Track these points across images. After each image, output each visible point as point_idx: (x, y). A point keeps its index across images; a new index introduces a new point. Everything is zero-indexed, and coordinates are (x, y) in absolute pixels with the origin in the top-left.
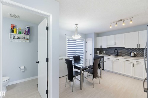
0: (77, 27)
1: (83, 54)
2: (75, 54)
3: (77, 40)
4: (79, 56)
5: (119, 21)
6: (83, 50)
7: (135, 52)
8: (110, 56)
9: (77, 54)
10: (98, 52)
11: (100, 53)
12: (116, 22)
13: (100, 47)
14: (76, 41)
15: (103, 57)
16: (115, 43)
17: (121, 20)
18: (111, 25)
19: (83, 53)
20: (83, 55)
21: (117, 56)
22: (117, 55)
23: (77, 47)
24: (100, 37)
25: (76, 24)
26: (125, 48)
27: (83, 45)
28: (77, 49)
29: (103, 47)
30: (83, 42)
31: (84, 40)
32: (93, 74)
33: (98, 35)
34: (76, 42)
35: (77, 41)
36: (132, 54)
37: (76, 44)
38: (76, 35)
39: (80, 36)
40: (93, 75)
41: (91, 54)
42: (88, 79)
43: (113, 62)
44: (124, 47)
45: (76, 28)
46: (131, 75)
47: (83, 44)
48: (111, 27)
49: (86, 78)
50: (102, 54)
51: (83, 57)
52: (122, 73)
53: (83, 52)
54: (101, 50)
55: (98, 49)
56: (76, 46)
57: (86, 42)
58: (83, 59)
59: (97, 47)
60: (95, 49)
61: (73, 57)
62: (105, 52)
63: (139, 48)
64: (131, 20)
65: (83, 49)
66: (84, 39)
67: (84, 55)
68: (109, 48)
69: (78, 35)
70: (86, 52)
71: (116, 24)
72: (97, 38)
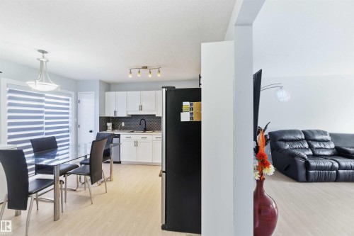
0: (44, 60)
1: (68, 131)
2: (40, 134)
4: (54, 138)
5: (143, 68)
6: (67, 122)
9: (46, 134)
10: (109, 125)
11: (114, 128)
12: (139, 68)
13: (112, 115)
15: (118, 136)
16: (141, 108)
17: (146, 68)
18: (131, 73)
19: (67, 129)
21: (144, 132)
22: (145, 130)
24: (114, 93)
25: (43, 52)
26: (156, 116)
27: (68, 109)
29: (119, 115)
30: (68, 100)
31: (70, 95)
32: (90, 174)
33: (109, 86)
34: (44, 98)
35: (47, 97)
37: (44, 104)
38: (42, 81)
39: (57, 86)
40: (91, 178)
41: (91, 131)
43: (136, 144)
44: (154, 115)
45: (42, 62)
47: (68, 104)
48: (130, 76)
50: (117, 129)
51: (68, 140)
53: (68, 127)
54: (116, 121)
55: (109, 118)
56: (43, 109)
57: (77, 102)
58: (68, 145)
59: (107, 115)
60: (100, 118)
61: (30, 144)
62: (123, 124)
64: (159, 71)
65: (67, 118)
66: (73, 93)
67: (72, 135)
68: (132, 115)
69: (47, 81)
70: (78, 126)
71: (139, 72)
72: (106, 93)
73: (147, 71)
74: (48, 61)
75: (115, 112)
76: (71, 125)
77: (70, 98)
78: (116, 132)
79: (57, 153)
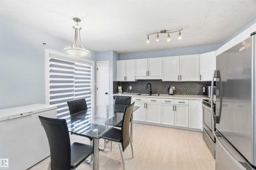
0: (78, 27)
1: (90, 93)
2: (72, 95)
3: (76, 63)
5: (162, 32)
6: (89, 86)
7: (174, 87)
8: (140, 95)
10: (120, 88)
11: (123, 91)
12: (158, 33)
13: (123, 80)
14: (72, 64)
15: (130, 98)
16: (148, 73)
17: (165, 32)
18: (148, 38)
19: (89, 91)
20: (90, 97)
21: (150, 95)
22: (151, 93)
23: (76, 78)
24: (124, 61)
25: (77, 20)
26: (163, 81)
28: (76, 82)
29: (128, 80)
30: (90, 68)
31: (91, 64)
32: (121, 141)
33: (119, 56)
35: (76, 65)
36: (171, 91)
37: (74, 71)
39: (88, 51)
40: (123, 144)
41: (107, 93)
42: (106, 152)
44: (161, 80)
45: (76, 29)
46: (172, 124)
47: (90, 71)
48: (148, 42)
49: (102, 150)
50: (126, 91)
51: (90, 100)
52: (159, 122)
53: (89, 90)
54: (125, 85)
56: (74, 75)
57: (96, 69)
58: (90, 104)
59: (118, 80)
60: (114, 82)
62: (131, 88)
63: (180, 81)
64: (180, 34)
65: (89, 82)
66: (93, 62)
67: (92, 95)
68: (138, 80)
70: (96, 89)
71: (158, 36)
72: (118, 61)
73: (166, 35)
74: (81, 29)
75: (125, 77)
76: (92, 88)
77: (91, 67)
78: (126, 95)
79: (87, 113)
